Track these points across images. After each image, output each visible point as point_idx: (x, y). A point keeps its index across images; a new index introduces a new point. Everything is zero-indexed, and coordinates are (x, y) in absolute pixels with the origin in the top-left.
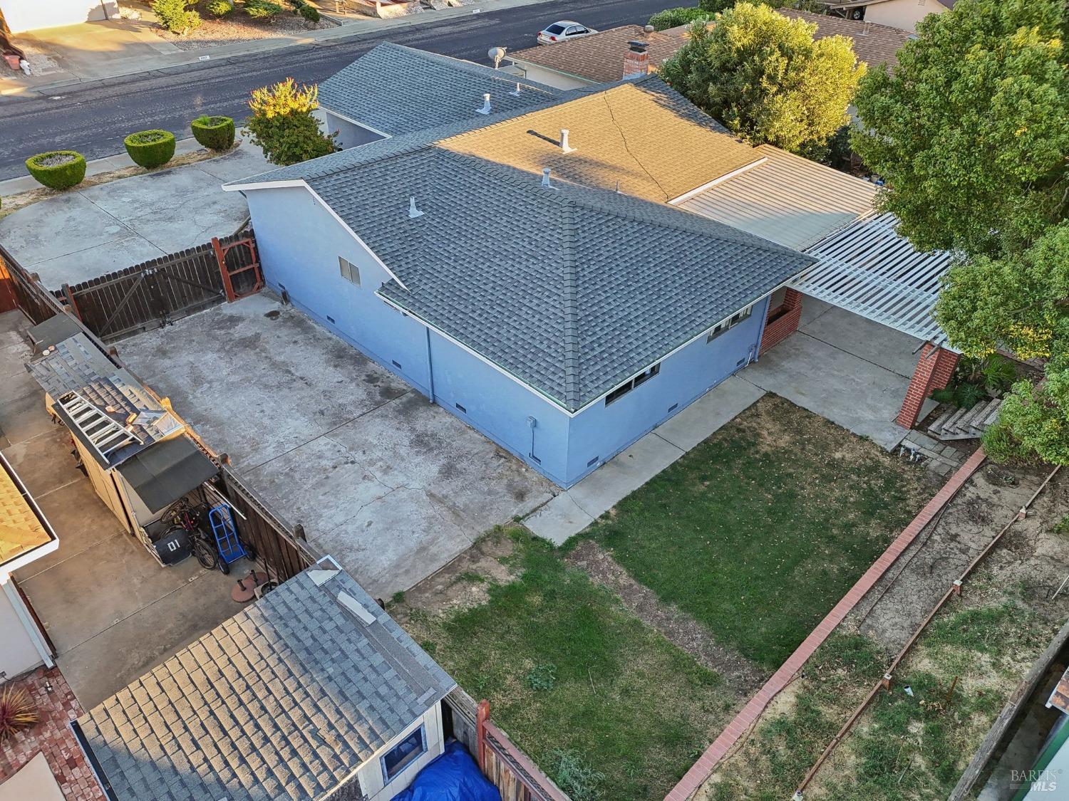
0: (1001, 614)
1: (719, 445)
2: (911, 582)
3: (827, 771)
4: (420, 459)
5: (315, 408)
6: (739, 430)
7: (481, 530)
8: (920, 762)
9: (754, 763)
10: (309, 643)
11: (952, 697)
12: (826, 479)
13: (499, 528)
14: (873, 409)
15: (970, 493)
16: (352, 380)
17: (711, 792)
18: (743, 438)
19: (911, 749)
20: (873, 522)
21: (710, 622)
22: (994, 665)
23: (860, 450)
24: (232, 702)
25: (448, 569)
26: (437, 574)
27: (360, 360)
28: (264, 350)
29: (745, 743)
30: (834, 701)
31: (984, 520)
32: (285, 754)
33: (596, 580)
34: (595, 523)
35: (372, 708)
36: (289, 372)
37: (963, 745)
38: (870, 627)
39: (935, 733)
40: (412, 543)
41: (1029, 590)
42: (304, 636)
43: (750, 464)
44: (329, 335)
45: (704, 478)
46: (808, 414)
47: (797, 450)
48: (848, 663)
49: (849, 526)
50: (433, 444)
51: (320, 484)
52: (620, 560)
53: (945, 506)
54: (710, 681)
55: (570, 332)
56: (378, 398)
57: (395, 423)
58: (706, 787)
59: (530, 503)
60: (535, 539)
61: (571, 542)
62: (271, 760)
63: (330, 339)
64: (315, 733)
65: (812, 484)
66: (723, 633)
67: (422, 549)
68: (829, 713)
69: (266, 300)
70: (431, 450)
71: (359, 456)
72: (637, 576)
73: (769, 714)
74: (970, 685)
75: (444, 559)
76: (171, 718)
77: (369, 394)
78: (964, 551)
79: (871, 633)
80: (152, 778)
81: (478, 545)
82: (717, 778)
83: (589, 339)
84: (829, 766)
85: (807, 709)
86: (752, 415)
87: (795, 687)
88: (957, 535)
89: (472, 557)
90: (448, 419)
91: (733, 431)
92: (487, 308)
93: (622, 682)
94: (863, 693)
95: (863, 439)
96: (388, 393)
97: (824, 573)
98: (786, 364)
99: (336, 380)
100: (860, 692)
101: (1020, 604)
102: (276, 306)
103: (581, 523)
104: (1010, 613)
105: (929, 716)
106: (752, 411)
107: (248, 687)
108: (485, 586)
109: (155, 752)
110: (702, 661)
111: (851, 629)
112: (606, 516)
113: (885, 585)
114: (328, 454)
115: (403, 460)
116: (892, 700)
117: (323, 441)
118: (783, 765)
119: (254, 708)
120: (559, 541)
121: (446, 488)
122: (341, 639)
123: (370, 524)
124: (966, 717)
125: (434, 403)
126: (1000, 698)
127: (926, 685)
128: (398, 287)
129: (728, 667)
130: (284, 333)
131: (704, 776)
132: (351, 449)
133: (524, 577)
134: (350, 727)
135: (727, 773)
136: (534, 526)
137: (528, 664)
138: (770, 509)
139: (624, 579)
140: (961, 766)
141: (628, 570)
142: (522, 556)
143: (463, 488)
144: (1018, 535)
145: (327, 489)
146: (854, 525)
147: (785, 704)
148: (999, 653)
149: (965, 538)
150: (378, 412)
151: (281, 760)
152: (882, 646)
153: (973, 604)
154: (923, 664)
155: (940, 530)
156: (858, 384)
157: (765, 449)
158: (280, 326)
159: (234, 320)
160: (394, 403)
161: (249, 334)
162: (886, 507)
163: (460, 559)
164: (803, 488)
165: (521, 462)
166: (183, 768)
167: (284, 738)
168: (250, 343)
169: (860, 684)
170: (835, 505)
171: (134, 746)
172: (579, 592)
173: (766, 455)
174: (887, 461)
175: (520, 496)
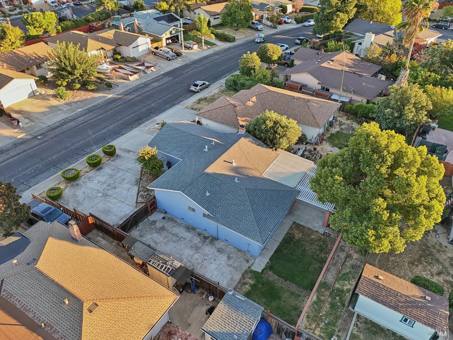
0: (349, 273)
1: (286, 239)
2: (332, 268)
3: (325, 309)
4: (221, 255)
5: (190, 246)
6: (290, 234)
7: (242, 272)
8: (339, 304)
9: (312, 310)
10: (235, 306)
11: (342, 291)
12: (311, 244)
13: (246, 270)
14: (317, 223)
15: (340, 245)
16: (195, 236)
17: (306, 317)
18: (291, 236)
19: (337, 302)
20: (323, 253)
21: (296, 283)
22: (349, 283)
23: (317, 235)
24: (227, 319)
25: (239, 282)
26: (238, 284)
27: (193, 229)
28: (168, 230)
29: (309, 307)
30: (323, 295)
31: (344, 251)
32: (241, 325)
33: (271, 279)
34: (266, 265)
35: (252, 315)
36: (178, 236)
37: (345, 299)
38: (327, 279)
39: (340, 298)
40: (229, 277)
41: (353, 267)
42: (234, 305)
43: (295, 243)
44: (182, 222)
45: (286, 249)
46: (304, 227)
47: (303, 237)
48: (324, 288)
49: (318, 255)
50: (222, 251)
51: (201, 267)
52: (274, 273)
53: (336, 249)
54: (299, 296)
55: (256, 225)
56: (203, 240)
57: (210, 246)
58: (305, 316)
59: (251, 263)
60: (255, 271)
61: (263, 271)
62: (239, 327)
63: (183, 223)
64: (244, 321)
65: (308, 246)
66: (298, 285)
67: (232, 279)
68: (322, 298)
69: (160, 213)
70: (222, 253)
71: (207, 258)
72: (279, 276)
73: (312, 301)
74: (345, 288)
75: (237, 280)
76: (218, 324)
77: (200, 239)
78: (341, 259)
79: (327, 280)
80: (221, 334)
81: (243, 275)
82: (306, 314)
83: (260, 226)
84: (325, 308)
85: (319, 298)
86: (292, 229)
87: (316, 295)
88: (339, 255)
89: (243, 278)
90: (223, 243)
91: (289, 235)
92: (235, 220)
93: (283, 300)
94: (328, 293)
95: (317, 232)
96: (205, 238)
97: (315, 267)
98: (296, 213)
99: (190, 236)
100: (327, 293)
101: (352, 270)
102: (163, 215)
103: (263, 266)
104: (350, 272)
105: (339, 296)
106: (291, 228)
107: (229, 316)
108: (249, 285)
109: (219, 331)
110: (297, 292)
111: (323, 280)
112: (268, 263)
113: (328, 270)
114: (199, 258)
115: (217, 256)
116: (333, 293)
117: (196, 255)
118: (317, 309)
119: (231, 319)
120: (260, 271)
121: (231, 262)
122: (240, 304)
123: (217, 275)
124: (345, 294)
125: (218, 239)
126: (350, 289)
127: (338, 289)
128: (211, 216)
129: (301, 292)
130: (170, 223)
131: (304, 315)
132: (204, 256)
133: (256, 281)
134: (250, 319)
135: (308, 313)
136: (253, 268)
137: (264, 300)
138: (301, 254)
139: (276, 277)
140: (345, 303)
141: (276, 275)
142: (254, 276)
143: (234, 262)
144: (350, 254)
145: (203, 268)
146: (319, 255)
147: (315, 298)
148: (349, 281)
149: (341, 256)
150: (205, 244)
151: (241, 327)
152: (329, 283)
153: (344, 271)
154: (337, 286)
155: (336, 255)
156: (313, 216)
157: (296, 238)
158: (168, 222)
159: (154, 222)
160: (208, 241)
161: (161, 226)
162: (324, 249)
163: (241, 280)
164: (307, 247)
165: (245, 252)
166: (225, 332)
167: (239, 323)
168: (163, 229)
169: (327, 291)
170: (314, 250)
171: (215, 330)
172: (268, 283)
173: (297, 240)
174: (323, 237)
175: (248, 261)
